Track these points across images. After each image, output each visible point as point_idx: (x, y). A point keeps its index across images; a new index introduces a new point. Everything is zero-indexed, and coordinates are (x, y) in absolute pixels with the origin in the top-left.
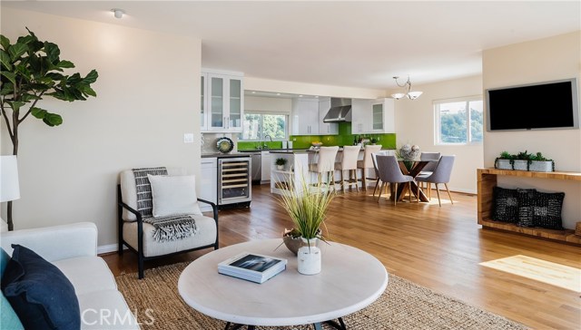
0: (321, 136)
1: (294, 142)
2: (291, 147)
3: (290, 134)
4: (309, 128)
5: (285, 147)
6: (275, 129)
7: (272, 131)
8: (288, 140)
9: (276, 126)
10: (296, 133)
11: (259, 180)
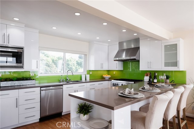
0: (108, 71)
1: (90, 75)
2: (88, 79)
3: (88, 69)
4: (102, 65)
5: (83, 80)
6: (75, 65)
7: (74, 66)
8: (86, 73)
9: (76, 64)
10: (92, 68)
11: (61, 113)
